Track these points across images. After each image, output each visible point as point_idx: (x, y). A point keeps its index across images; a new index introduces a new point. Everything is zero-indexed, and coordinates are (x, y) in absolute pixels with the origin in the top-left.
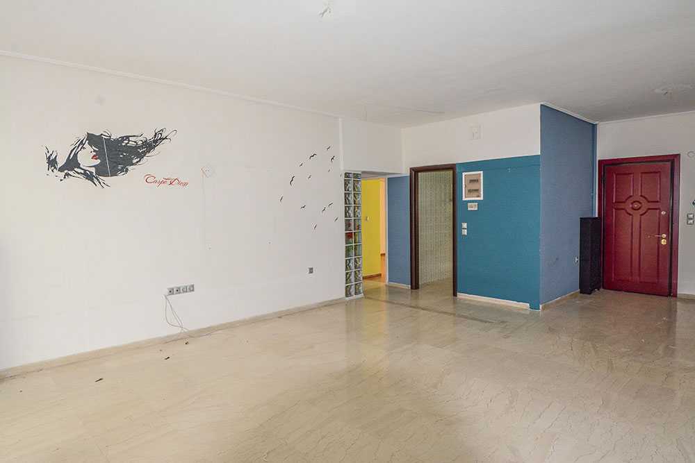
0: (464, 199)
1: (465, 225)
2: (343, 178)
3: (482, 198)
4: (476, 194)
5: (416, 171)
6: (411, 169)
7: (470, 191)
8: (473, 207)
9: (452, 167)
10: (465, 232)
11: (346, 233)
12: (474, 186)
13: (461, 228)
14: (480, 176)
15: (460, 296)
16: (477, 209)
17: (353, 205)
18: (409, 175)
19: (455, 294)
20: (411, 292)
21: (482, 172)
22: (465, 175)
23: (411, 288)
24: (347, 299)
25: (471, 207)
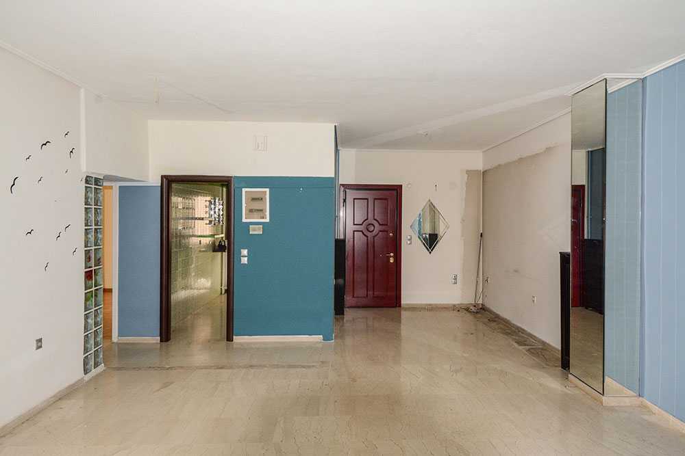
0: (244, 220)
1: (245, 252)
2: (83, 185)
3: (267, 220)
4: (261, 214)
5: (171, 184)
6: (162, 177)
7: (251, 211)
8: (256, 231)
9: (226, 182)
10: (245, 260)
11: (86, 272)
12: (256, 205)
13: (240, 256)
14: (265, 194)
15: (237, 339)
16: (261, 233)
17: (94, 227)
18: (160, 185)
19: (229, 338)
20: (161, 346)
21: (267, 190)
22: (246, 192)
23: (161, 341)
24: (87, 377)
25: (254, 230)
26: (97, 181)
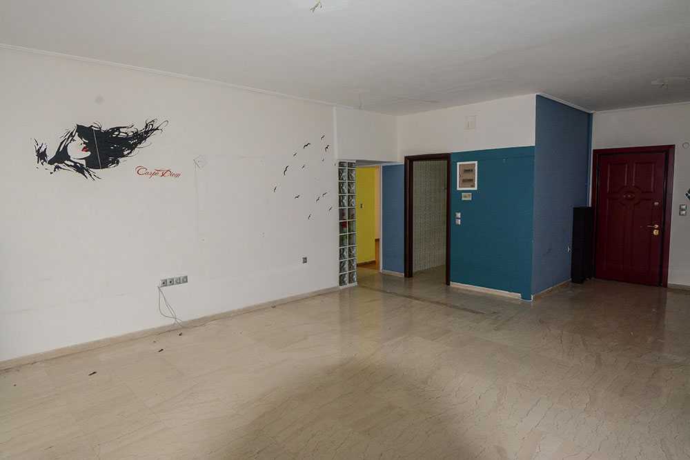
0: (458, 189)
1: (459, 215)
2: (337, 167)
3: (476, 188)
4: (471, 183)
5: (410, 160)
6: (405, 157)
7: (464, 181)
8: (467, 198)
9: (446, 157)
10: (459, 222)
11: (340, 223)
12: (468, 176)
13: (455, 218)
14: (475, 166)
15: (453, 285)
16: (470, 199)
17: (347, 194)
18: (404, 163)
19: (448, 284)
20: (405, 280)
21: (476, 162)
22: (460, 165)
23: (405, 276)
24: (341, 287)
25: (465, 197)
26: (350, 165)
